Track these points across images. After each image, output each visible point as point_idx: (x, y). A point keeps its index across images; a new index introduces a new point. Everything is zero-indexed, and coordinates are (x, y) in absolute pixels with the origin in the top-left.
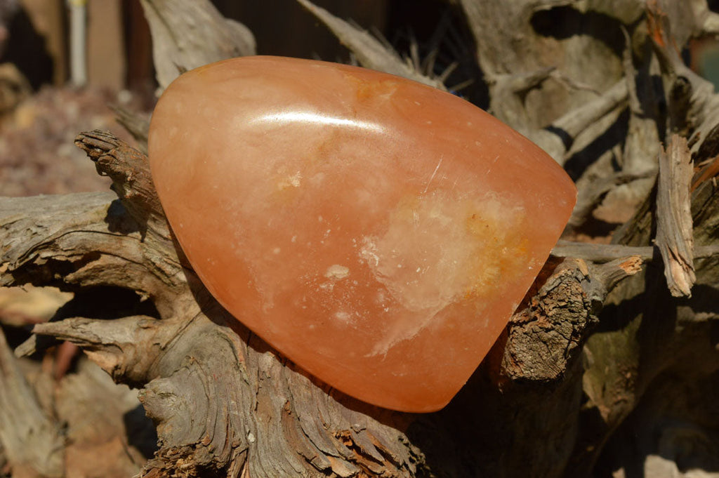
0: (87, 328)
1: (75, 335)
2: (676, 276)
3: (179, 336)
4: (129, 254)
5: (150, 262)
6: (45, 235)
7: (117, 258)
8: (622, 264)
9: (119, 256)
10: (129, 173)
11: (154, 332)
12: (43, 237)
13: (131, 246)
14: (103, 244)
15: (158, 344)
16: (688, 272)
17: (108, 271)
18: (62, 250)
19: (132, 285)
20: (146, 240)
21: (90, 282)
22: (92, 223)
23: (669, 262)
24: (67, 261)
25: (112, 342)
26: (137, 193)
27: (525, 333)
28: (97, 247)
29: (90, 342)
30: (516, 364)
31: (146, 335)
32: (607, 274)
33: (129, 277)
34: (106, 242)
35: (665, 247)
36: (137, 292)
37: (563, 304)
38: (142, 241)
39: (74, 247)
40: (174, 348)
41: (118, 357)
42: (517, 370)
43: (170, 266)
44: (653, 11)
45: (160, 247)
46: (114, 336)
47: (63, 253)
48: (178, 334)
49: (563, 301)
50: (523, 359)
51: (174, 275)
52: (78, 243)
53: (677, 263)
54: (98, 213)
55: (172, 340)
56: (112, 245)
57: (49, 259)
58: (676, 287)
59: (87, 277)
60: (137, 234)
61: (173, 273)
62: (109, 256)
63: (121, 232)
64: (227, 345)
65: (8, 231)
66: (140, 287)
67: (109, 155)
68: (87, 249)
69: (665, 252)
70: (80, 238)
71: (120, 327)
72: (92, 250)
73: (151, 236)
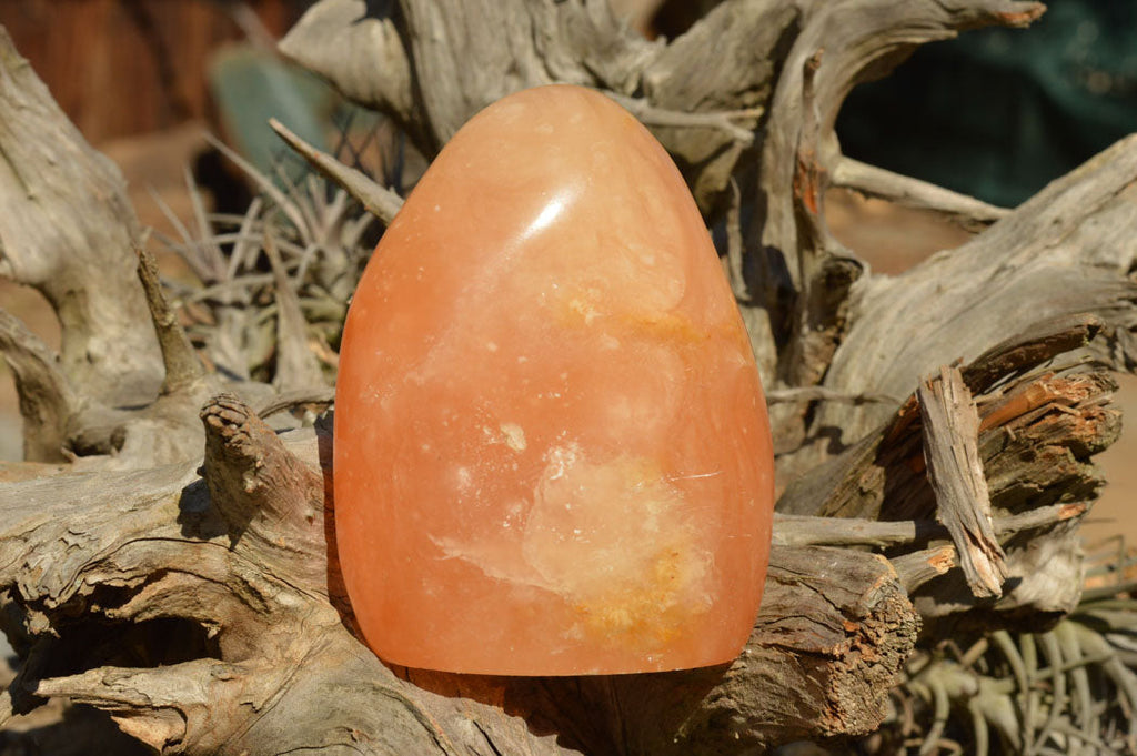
0: (130, 684)
1: (109, 694)
2: (980, 566)
3: (283, 691)
4: (207, 570)
5: (238, 580)
6: (95, 550)
7: (189, 576)
8: (930, 559)
9: (192, 574)
10: (260, 457)
11: (240, 686)
12: (90, 552)
13: (214, 557)
14: (175, 557)
15: (251, 703)
16: (996, 563)
17: (175, 596)
18: (119, 570)
19: (200, 614)
20: (238, 547)
21: (148, 616)
22: (160, 525)
23: (968, 550)
24: (126, 587)
25: (168, 704)
26: (260, 483)
27: (849, 672)
28: (167, 561)
29: (131, 704)
30: (835, 714)
31: (226, 692)
32: (910, 573)
33: (199, 603)
34: (178, 553)
35: (959, 527)
36: (204, 625)
37: (894, 626)
38: (231, 549)
39: (135, 566)
40: (278, 708)
41: (171, 725)
42: (837, 724)
43: (269, 585)
44: (808, 166)
45: (259, 557)
46: (175, 694)
47: (121, 575)
48: (281, 688)
49: (895, 622)
50: (846, 708)
51: (272, 599)
52: (142, 557)
53: (979, 550)
54: (166, 509)
55: (273, 696)
56: (187, 557)
57: (99, 585)
58: (981, 585)
59: (147, 609)
60: (225, 540)
61: (272, 596)
62: (179, 574)
63: (200, 538)
64: (400, 707)
65: (28, 545)
66: (210, 617)
67: (243, 432)
68: (153, 567)
69: (959, 535)
70: (144, 550)
71: (182, 679)
72: (160, 567)
73: (247, 542)
